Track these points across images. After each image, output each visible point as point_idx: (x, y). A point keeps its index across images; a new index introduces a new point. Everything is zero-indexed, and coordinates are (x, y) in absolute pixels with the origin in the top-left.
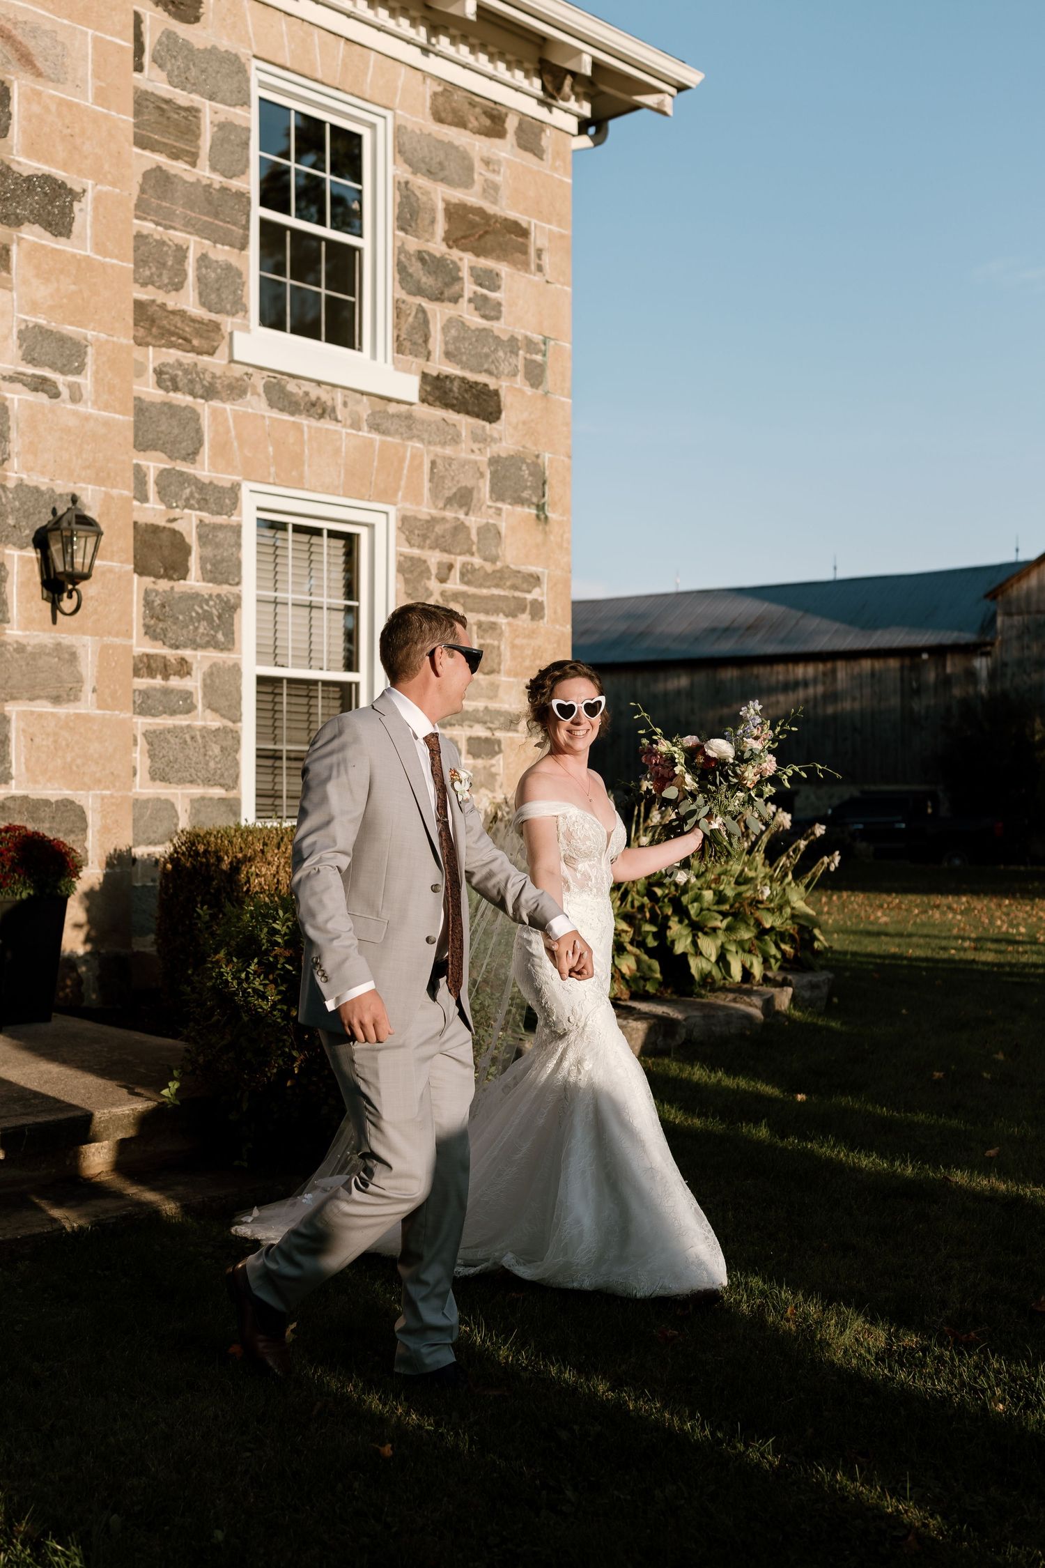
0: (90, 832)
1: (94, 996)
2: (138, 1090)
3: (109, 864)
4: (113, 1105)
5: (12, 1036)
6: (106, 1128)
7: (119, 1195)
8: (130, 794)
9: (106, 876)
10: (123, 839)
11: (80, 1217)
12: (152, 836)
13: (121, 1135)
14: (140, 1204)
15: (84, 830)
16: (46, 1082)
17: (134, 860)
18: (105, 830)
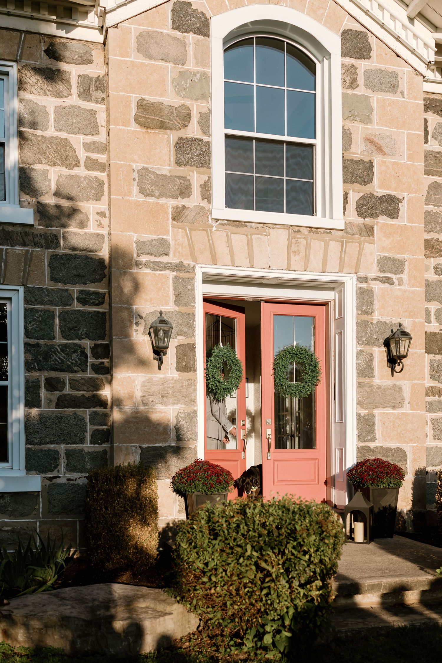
0: (408, 461)
1: (411, 528)
2: (428, 570)
3: (416, 474)
4: (418, 576)
5: (377, 543)
6: (416, 585)
7: (421, 614)
8: (425, 445)
9: (415, 479)
10: (422, 464)
11: (405, 621)
12: (435, 462)
13: (422, 589)
14: (430, 619)
15: (406, 460)
16: (391, 563)
17: (427, 472)
18: (414, 460)
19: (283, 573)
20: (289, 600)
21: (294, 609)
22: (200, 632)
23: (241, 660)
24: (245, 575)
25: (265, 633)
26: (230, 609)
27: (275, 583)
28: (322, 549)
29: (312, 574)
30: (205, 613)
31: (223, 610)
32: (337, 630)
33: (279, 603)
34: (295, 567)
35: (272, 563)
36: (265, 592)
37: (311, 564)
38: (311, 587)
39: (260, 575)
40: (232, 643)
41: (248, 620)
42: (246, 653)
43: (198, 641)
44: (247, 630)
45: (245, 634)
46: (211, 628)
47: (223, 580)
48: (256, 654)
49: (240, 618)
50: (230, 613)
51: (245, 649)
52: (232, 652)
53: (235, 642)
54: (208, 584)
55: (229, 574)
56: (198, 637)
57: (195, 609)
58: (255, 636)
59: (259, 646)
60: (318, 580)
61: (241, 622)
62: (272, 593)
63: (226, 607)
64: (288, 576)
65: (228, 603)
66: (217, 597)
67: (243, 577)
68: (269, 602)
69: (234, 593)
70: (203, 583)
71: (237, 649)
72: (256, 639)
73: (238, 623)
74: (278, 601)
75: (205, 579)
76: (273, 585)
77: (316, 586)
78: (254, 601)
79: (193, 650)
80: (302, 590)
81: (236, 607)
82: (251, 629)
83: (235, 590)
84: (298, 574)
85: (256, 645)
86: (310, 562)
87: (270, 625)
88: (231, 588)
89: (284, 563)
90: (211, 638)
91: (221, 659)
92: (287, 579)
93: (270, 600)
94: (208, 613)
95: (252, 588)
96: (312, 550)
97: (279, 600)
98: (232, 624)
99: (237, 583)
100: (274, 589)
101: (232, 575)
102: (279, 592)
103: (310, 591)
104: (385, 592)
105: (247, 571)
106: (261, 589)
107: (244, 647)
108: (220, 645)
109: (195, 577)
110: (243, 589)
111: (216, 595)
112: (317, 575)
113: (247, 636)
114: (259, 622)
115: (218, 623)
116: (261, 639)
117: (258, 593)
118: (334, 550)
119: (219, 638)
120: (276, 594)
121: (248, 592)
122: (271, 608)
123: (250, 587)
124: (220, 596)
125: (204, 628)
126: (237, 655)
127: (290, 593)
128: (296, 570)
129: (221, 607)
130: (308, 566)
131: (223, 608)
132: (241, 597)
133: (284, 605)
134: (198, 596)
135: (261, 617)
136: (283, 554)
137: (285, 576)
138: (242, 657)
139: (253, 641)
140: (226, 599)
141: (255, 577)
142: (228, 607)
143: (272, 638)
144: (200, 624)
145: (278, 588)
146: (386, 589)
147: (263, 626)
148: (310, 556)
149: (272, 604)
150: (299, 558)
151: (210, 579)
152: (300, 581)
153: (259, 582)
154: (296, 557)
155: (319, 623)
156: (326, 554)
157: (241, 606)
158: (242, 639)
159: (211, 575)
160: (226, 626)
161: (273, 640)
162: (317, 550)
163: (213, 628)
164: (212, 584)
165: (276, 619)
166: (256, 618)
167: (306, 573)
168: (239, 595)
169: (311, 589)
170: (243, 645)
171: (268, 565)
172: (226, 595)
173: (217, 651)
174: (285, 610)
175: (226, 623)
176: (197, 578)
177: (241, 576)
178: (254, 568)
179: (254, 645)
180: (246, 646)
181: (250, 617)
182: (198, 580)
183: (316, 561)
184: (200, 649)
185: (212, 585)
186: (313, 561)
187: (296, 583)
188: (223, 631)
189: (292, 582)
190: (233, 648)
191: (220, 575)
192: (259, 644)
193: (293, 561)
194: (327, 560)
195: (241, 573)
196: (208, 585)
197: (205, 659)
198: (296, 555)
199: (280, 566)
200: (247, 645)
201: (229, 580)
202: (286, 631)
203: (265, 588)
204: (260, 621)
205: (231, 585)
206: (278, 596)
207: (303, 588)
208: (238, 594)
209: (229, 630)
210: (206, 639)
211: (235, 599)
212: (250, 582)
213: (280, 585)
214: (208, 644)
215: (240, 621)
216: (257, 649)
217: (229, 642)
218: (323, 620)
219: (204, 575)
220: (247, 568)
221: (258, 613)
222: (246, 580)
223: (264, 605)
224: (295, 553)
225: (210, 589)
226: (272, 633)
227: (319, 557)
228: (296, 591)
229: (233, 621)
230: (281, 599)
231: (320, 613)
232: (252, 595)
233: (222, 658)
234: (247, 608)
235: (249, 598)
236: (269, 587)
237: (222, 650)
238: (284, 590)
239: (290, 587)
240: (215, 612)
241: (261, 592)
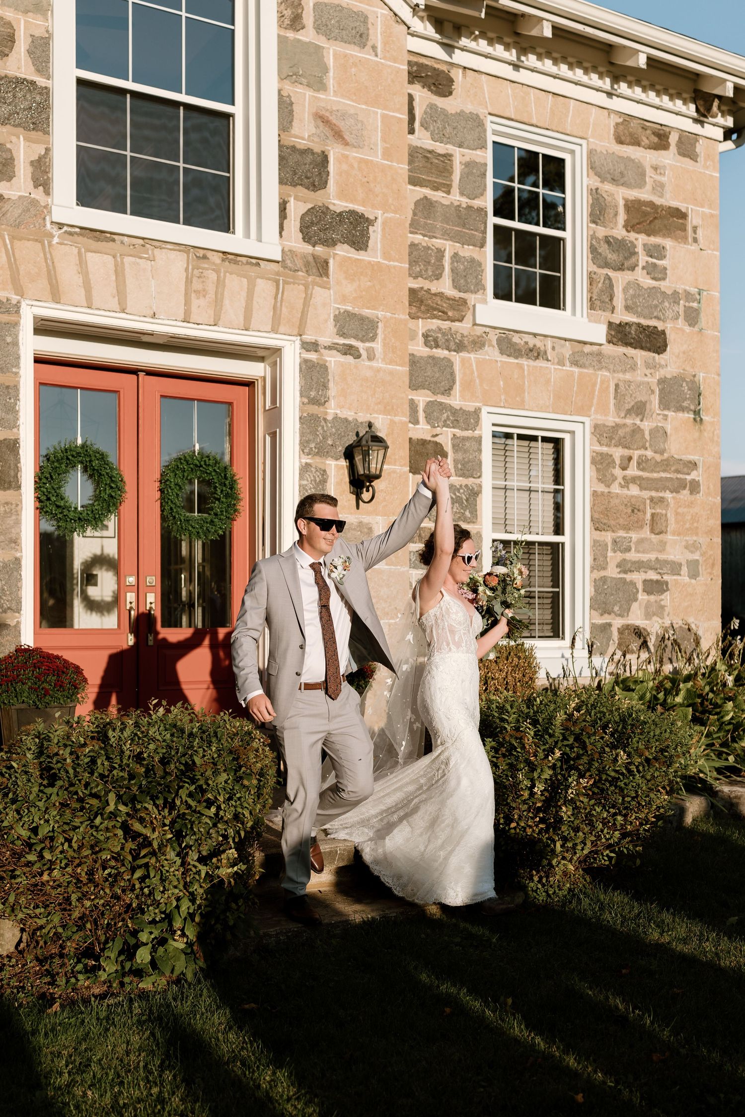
19: (171, 839)
20: (181, 886)
21: (190, 900)
22: (21, 952)
23: (96, 997)
24: (104, 846)
25: (139, 945)
26: (76, 907)
27: (157, 858)
28: (238, 795)
29: (221, 839)
30: (31, 917)
31: (65, 910)
32: (261, 932)
33: (163, 892)
34: (192, 828)
35: (152, 823)
36: (138, 874)
37: (219, 822)
38: (220, 861)
39: (130, 845)
40: (80, 967)
41: (108, 924)
42: (105, 982)
43: (17, 969)
44: (106, 942)
45: (103, 950)
46: (41, 943)
47: (65, 858)
48: (122, 984)
49: (95, 922)
50: (76, 914)
51: (103, 976)
52: (79, 983)
53: (85, 966)
54: (38, 865)
55: (75, 846)
56: (17, 961)
57: (13, 911)
58: (120, 953)
59: (127, 970)
60: (231, 848)
61: (96, 929)
62: (152, 875)
63: (70, 904)
64: (180, 845)
65: (74, 897)
66: (53, 888)
67: (100, 850)
68: (146, 891)
69: (84, 878)
70: (29, 864)
71: (89, 978)
72: (122, 957)
73: (91, 931)
74: (161, 889)
75: (32, 857)
76: (153, 860)
77: (228, 859)
78: (119, 891)
79: (9, 985)
80: (205, 867)
81: (88, 903)
82: (113, 940)
83: (86, 874)
84: (196, 840)
85: (123, 967)
86: (217, 818)
87: (147, 931)
88: (79, 871)
89: (173, 822)
90: (41, 961)
91: (60, 998)
92: (178, 849)
93: (148, 887)
94: (36, 917)
95: (116, 869)
96: (221, 799)
97: (164, 887)
98: (81, 934)
99: (89, 861)
100: (155, 868)
101: (80, 848)
102: (164, 872)
103: (218, 868)
104: (341, 864)
105: (108, 838)
106: (133, 870)
107: (101, 972)
108: (58, 974)
109: (14, 853)
110: (100, 871)
111: (51, 883)
112: (231, 840)
113: (107, 953)
114: (128, 926)
115: (55, 934)
116: (131, 956)
117: (127, 877)
118: (259, 798)
119: (57, 961)
120: (158, 877)
121: (110, 875)
122: (149, 902)
123: (112, 868)
124: (59, 886)
125: (28, 946)
126: (88, 988)
127: (183, 873)
128: (195, 834)
129: (60, 904)
130: (215, 825)
131: (64, 906)
132: (96, 886)
133: (173, 894)
134: (18, 888)
135: (130, 918)
136: (172, 807)
137: (176, 845)
138: (97, 991)
139: (117, 962)
140: (70, 890)
141: (122, 849)
142: (73, 903)
143: (151, 953)
144: (21, 937)
145: (163, 866)
146: (343, 860)
147: (135, 933)
148: (219, 808)
149: (151, 893)
150: (199, 812)
151: (41, 857)
152: (199, 852)
153: (130, 858)
154: (195, 811)
155: (231, 923)
156: (245, 805)
157: (97, 901)
158: (97, 959)
159: (43, 849)
160: (69, 939)
161: (153, 957)
162: (230, 799)
163: (45, 943)
164: (44, 865)
165: (157, 919)
166: (123, 920)
167: (210, 838)
168: (94, 883)
169: (219, 864)
170: (100, 970)
171: (145, 827)
172: (69, 883)
173: (53, 983)
174: (175, 903)
175: (70, 933)
176: (17, 856)
177: (97, 849)
178: (120, 833)
179: (119, 968)
180: (104, 970)
181: (112, 919)
182: (19, 858)
183: (229, 816)
184: (20, 982)
185: (46, 867)
186: (222, 817)
187: (193, 856)
188: (62, 947)
189: (187, 854)
190: (80, 977)
191: (60, 848)
192: (128, 965)
193: (189, 817)
194: (247, 814)
195: (98, 842)
196: (36, 867)
197: (29, 999)
198: (194, 808)
199: (167, 828)
200: (107, 969)
201: (76, 856)
202: (175, 940)
203: (140, 867)
204: (130, 925)
205: (79, 865)
206: (163, 880)
207: (206, 865)
208: (91, 881)
209: (74, 945)
210: (32, 964)
211: (85, 889)
212: (113, 857)
213: (166, 860)
214: (36, 973)
215: (94, 927)
216: (124, 975)
217: (74, 967)
218: (239, 917)
219: (30, 850)
220: (108, 834)
221: (126, 912)
222: (106, 856)
223: (137, 897)
224: (193, 803)
225: (41, 874)
226: (150, 945)
227: (232, 809)
228: (194, 870)
229: (81, 928)
230: (167, 885)
231: (234, 905)
232: (116, 881)
233: (60, 995)
234: (108, 905)
235: (112, 886)
236: (146, 866)
237: (61, 981)
238: (172, 870)
239: (183, 864)
240: (49, 914)
241: (132, 875)
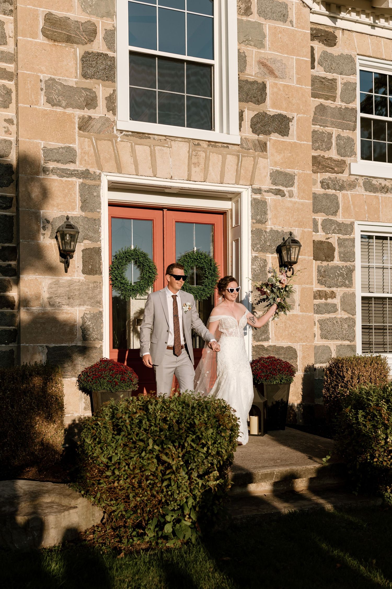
0: (298, 358)
1: (301, 421)
2: (316, 459)
3: (306, 371)
4: (307, 464)
5: (270, 435)
6: (305, 473)
7: (309, 500)
8: (313, 344)
9: (304, 375)
10: (311, 361)
11: (295, 507)
12: (322, 360)
13: (310, 476)
14: (317, 504)
15: (296, 358)
16: (283, 454)
17: (315, 369)
18: (304, 358)
19: (182, 465)
20: (188, 491)
21: (193, 499)
22: (104, 524)
23: (143, 550)
24: (147, 468)
25: (166, 522)
26: (132, 501)
27: (175, 475)
28: (219, 441)
29: (210, 465)
30: (108, 506)
31: (126, 502)
32: (233, 517)
33: (178, 494)
34: (194, 459)
35: (172, 456)
36: (165, 483)
37: (208, 456)
38: (209, 477)
39: (161, 468)
40: (134, 533)
41: (149, 510)
42: (148, 542)
43: (102, 533)
44: (148, 520)
45: (147, 524)
46: (114, 520)
47: (126, 474)
48: (157, 544)
49: (143, 509)
50: (132, 505)
51: (147, 539)
52: (135, 542)
53: (138, 533)
54: (112, 478)
55: (131, 468)
56: (102, 529)
57: (99, 502)
58: (156, 527)
59: (160, 536)
60: (215, 470)
61: (143, 513)
62: (173, 484)
63: (129, 499)
64: (188, 468)
65: (131, 495)
66: (120, 490)
67: (145, 470)
68: (169, 493)
69: (136, 485)
70: (107, 477)
71: (139, 539)
72: (157, 529)
73: (140, 514)
74: (178, 492)
75: (109, 473)
76: (173, 476)
77: (214, 476)
78: (155, 493)
79: (97, 541)
80: (201, 481)
81: (138, 499)
82: (152, 519)
83: (138, 483)
84: (196, 466)
85: (158, 534)
86: (208, 454)
87: (170, 515)
88: (133, 481)
89: (183, 456)
90: (114, 529)
91: (124, 550)
92: (186, 470)
93: (171, 491)
94: (111, 505)
95: (154, 481)
96: (210, 443)
97: (179, 491)
98: (135, 515)
99: (139, 476)
100: (174, 480)
101: (134, 468)
102: (179, 483)
103: (208, 481)
104: (277, 480)
105: (149, 464)
106: (162, 481)
107: (146, 537)
108: (123, 536)
109: (99, 471)
110: (145, 482)
111: (119, 488)
112: (215, 466)
113: (149, 526)
114: (160, 512)
115: (121, 515)
116: (162, 529)
117: (159, 485)
118: (230, 443)
119: (122, 529)
120: (176, 485)
121: (150, 484)
122: (171, 499)
123: (151, 480)
124: (123, 489)
125: (107, 521)
126: (139, 545)
127: (189, 484)
128: (195, 462)
129: (124, 499)
130: (206, 458)
131: (126, 500)
132: (143, 490)
133: (184, 495)
134: (102, 490)
135: (161, 508)
136: (183, 447)
137: (185, 468)
138: (144, 547)
139: (154, 531)
140: (129, 491)
141: (157, 469)
142: (131, 499)
143: (172, 527)
144: (104, 516)
145: (178, 480)
146: (278, 478)
147: (164, 516)
148: (208, 448)
149: (172, 494)
150: (198, 450)
151: (113, 473)
152: (198, 472)
153: (160, 475)
154: (195, 450)
155: (216, 512)
156: (223, 446)
157: (143, 498)
158: (144, 530)
159: (114, 469)
160: (129, 518)
161: (173, 529)
162: (215, 443)
163: (116, 520)
164: (115, 477)
165: (176, 509)
166: (157, 508)
167: (204, 465)
168: (142, 488)
169: (209, 479)
170: (145, 535)
171: (169, 458)
172: (128, 487)
173: (120, 541)
174: (185, 500)
175: (129, 515)
176: (101, 472)
177: (143, 469)
178: (155, 461)
179: (156, 535)
180: (148, 536)
181: (151, 508)
182: (102, 474)
183: (214, 453)
184: (103, 540)
185: (116, 479)
186: (210, 453)
187: (195, 475)
188: (125, 522)
189: (191, 473)
190: (135, 539)
191: (124, 469)
192: (160, 533)
193: (192, 453)
194: (224, 451)
195: (143, 466)
196: (111, 479)
197: (108, 550)
198: (195, 448)
199: (180, 459)
200: (149, 535)
201: (132, 473)
202: (185, 520)
203: (166, 480)
204: (161, 512)
205: (133, 478)
206: (178, 487)
207: (202, 479)
208: (140, 486)
209: (131, 521)
210: (110, 531)
211: (137, 491)
212: (151, 474)
213: (180, 476)
214: (112, 536)
215: (142, 512)
216: (158, 538)
217: (132, 533)
218: (220, 509)
219: (108, 469)
220: (149, 462)
221: (159, 504)
222: (148, 473)
223: (165, 496)
224: (194, 445)
225: (114, 483)
226: (172, 523)
227: (216, 449)
228: (195, 482)
229: (135, 512)
230: (180, 490)
231: (217, 502)
232: (153, 487)
233: (124, 548)
234: (149, 500)
235: (151, 490)
236: (170, 479)
237: (125, 540)
238: (183, 482)
239: (190, 478)
240: (118, 504)
241: (162, 484)
